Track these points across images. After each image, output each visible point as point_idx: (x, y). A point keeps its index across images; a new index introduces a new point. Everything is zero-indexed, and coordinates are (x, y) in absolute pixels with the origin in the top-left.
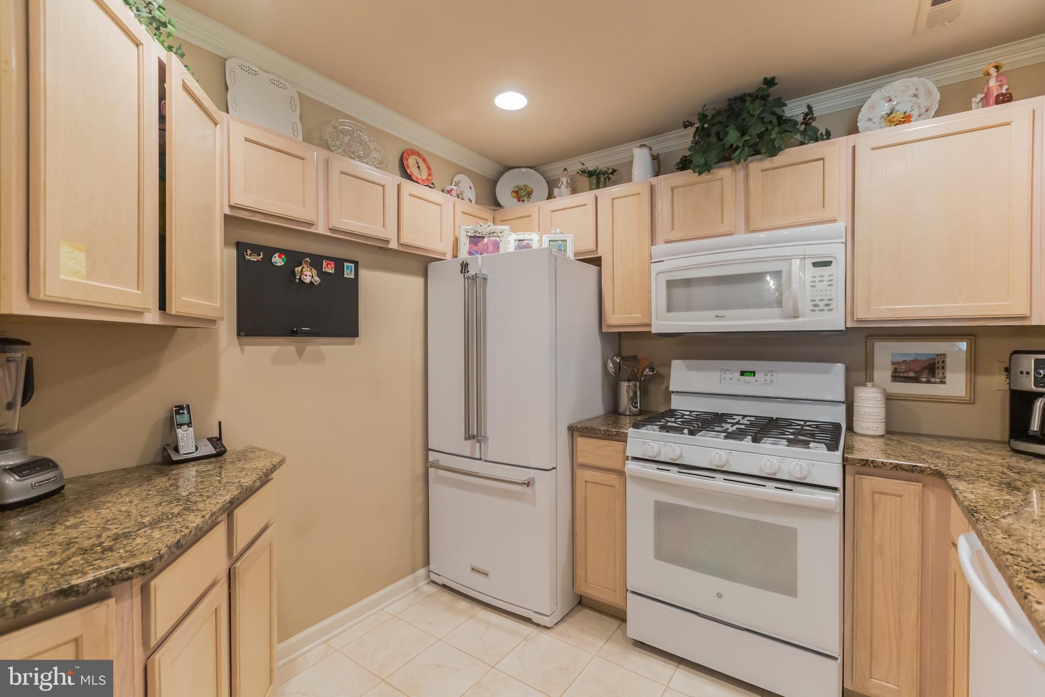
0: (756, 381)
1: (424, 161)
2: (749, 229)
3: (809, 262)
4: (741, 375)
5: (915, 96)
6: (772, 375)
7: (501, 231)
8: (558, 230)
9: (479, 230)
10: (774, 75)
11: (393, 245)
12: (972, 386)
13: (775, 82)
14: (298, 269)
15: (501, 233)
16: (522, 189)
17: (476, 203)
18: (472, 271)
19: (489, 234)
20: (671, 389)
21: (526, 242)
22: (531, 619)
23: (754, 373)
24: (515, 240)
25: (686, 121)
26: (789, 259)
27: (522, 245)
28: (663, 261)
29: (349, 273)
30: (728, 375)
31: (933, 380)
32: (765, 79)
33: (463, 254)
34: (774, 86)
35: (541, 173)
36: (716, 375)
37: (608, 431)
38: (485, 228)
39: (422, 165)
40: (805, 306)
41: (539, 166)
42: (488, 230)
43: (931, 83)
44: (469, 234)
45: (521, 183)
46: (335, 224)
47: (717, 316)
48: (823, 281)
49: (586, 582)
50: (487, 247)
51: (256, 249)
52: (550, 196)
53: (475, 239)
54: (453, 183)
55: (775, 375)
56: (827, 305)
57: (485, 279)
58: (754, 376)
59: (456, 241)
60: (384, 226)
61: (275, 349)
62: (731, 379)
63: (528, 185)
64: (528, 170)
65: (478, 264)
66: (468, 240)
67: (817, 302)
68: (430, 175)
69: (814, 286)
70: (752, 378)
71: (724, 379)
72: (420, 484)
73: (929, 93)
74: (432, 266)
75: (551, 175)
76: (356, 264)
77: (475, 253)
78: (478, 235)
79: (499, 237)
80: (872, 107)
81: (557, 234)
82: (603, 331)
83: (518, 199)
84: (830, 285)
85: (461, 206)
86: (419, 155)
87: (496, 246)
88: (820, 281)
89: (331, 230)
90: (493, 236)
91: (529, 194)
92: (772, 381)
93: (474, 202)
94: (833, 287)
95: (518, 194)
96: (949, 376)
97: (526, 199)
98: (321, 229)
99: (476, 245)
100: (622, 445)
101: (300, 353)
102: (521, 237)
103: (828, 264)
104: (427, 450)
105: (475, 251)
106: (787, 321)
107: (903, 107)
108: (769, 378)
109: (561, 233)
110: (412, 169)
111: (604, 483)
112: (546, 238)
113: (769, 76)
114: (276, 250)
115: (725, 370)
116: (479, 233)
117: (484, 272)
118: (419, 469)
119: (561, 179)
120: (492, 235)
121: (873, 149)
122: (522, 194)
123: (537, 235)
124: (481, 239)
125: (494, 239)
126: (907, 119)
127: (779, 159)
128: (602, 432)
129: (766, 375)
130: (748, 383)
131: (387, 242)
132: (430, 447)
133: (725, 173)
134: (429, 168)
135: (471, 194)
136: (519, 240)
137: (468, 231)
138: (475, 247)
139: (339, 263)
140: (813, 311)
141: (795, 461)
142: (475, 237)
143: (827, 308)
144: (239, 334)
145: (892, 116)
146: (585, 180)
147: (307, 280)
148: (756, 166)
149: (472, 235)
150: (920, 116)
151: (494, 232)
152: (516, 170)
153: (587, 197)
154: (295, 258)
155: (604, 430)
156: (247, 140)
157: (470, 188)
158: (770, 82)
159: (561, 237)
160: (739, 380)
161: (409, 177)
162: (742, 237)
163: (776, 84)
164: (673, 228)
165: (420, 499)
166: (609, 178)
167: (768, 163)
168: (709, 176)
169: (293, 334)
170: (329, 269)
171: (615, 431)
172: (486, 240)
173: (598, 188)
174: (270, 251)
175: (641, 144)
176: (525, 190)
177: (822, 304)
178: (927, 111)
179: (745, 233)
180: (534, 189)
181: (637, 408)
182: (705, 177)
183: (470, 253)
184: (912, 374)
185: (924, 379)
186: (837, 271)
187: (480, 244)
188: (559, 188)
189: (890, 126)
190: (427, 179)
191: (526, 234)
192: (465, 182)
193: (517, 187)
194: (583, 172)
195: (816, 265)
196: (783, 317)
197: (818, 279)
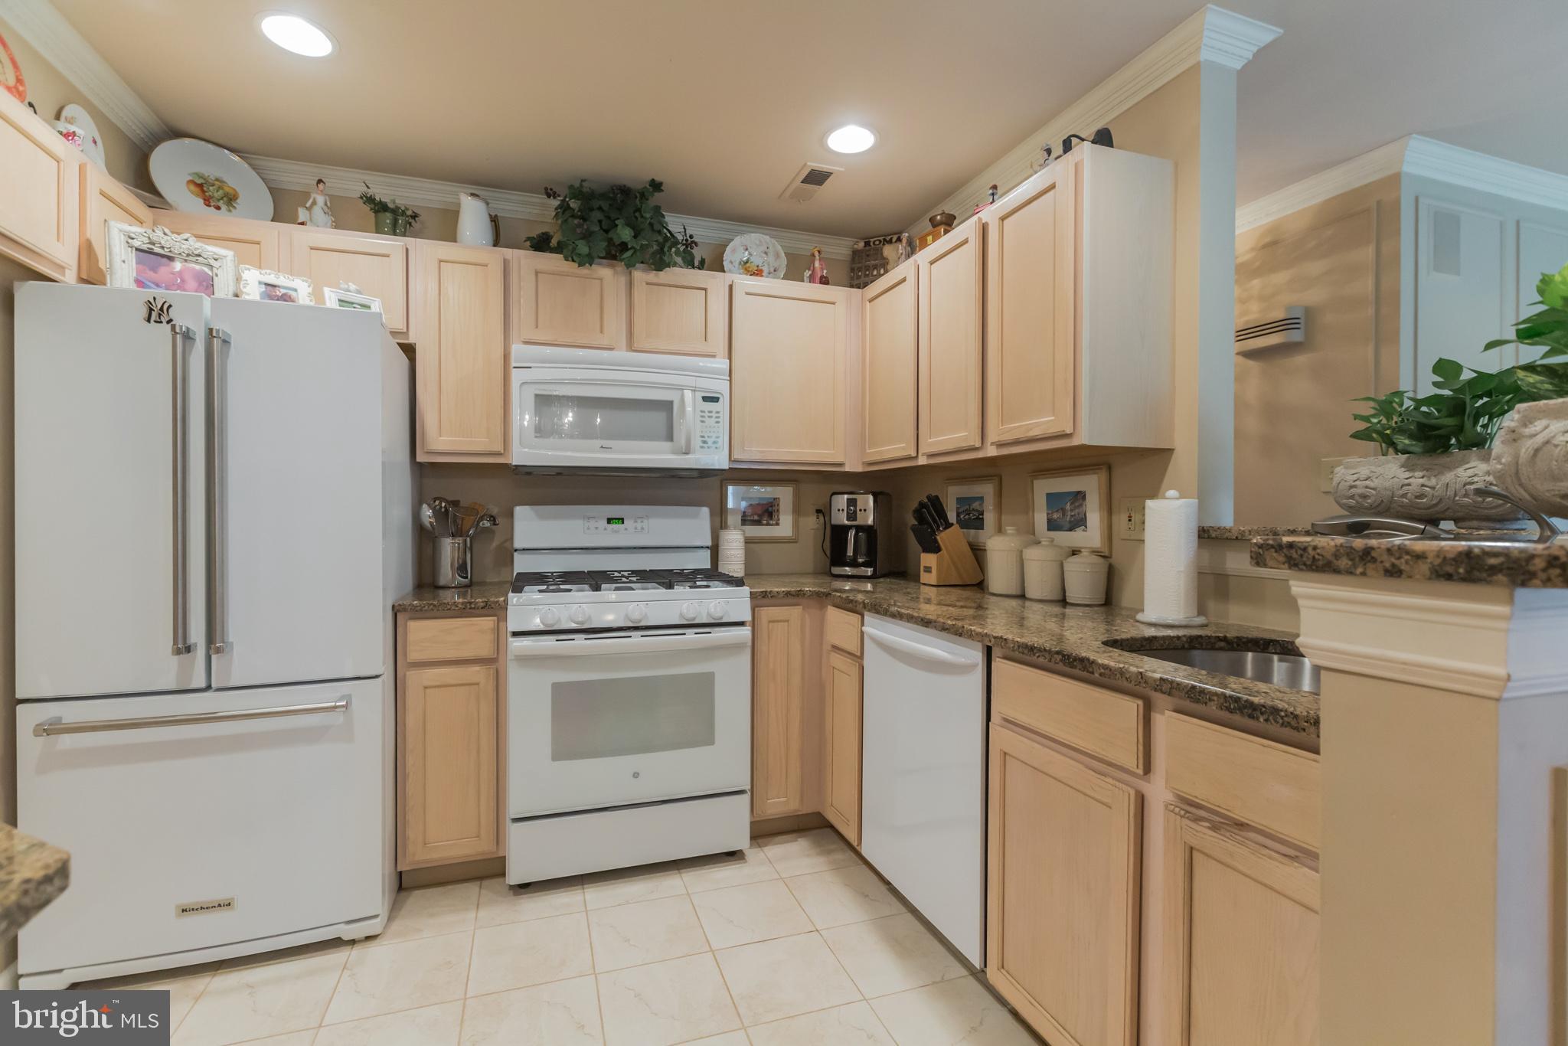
0: (626, 529)
1: (4, 44)
2: (630, 347)
3: (699, 395)
4: (608, 523)
5: (766, 253)
6: (642, 522)
7: (215, 256)
9: (163, 242)
10: (662, 180)
12: (796, 525)
13: (662, 188)
15: (216, 260)
16: (213, 185)
19: (188, 255)
20: (517, 544)
21: (283, 291)
22: (340, 938)
23: (622, 520)
24: (260, 283)
25: (549, 188)
26: (681, 389)
27: (276, 295)
28: (530, 368)
30: (592, 524)
31: (771, 522)
32: (653, 180)
34: (659, 192)
35: (251, 166)
36: (577, 524)
37: (470, 603)
38: (177, 240)
40: (696, 441)
41: (254, 154)
42: (185, 247)
43: (780, 247)
44: (136, 243)
45: (207, 171)
47: (602, 447)
48: (711, 417)
49: (425, 844)
50: (183, 281)
53: (152, 257)
54: (63, 119)
55: (645, 521)
56: (714, 443)
58: (623, 523)
62: (597, 528)
63: (224, 179)
64: (226, 153)
66: (132, 257)
67: (706, 439)
68: (19, 80)
69: (702, 422)
70: (621, 526)
71: (588, 529)
73: (777, 256)
74: (23, 291)
75: (274, 177)
77: (153, 285)
78: (157, 250)
79: (211, 267)
80: (734, 251)
81: (349, 291)
82: (418, 460)
83: (205, 200)
84: (718, 422)
85: (97, 175)
87: (207, 282)
88: (709, 417)
90: (197, 262)
91: (231, 199)
92: (642, 528)
93: (108, 174)
94: (721, 424)
95: (204, 192)
96: (782, 517)
97: (224, 207)
99: (154, 270)
100: (491, 620)
102: (271, 279)
103: (715, 400)
105: (153, 283)
106: (679, 457)
107: (757, 260)
108: (639, 525)
109: (359, 292)
111: (460, 682)
112: (326, 293)
113: (658, 179)
115: (589, 518)
116: (163, 247)
119: (313, 196)
120: (194, 259)
121: (747, 294)
122: (213, 194)
123: (306, 284)
124: (165, 260)
125: (198, 267)
126: (758, 273)
127: (665, 276)
128: (460, 606)
129: (636, 522)
130: (617, 532)
132: (20, 696)
133: (606, 274)
134: (14, 64)
136: (266, 284)
137: (133, 235)
138: (151, 274)
140: (702, 447)
141: (712, 602)
142: (150, 252)
143: (714, 446)
145: (748, 265)
148: (640, 275)
149: (145, 247)
150: (769, 273)
151: (200, 256)
152: (196, 143)
153: (389, 244)
155: (463, 603)
157: (95, 142)
158: (656, 186)
159: (359, 298)
160: (605, 529)
162: (622, 354)
163: (663, 191)
164: (537, 327)
166: (410, 224)
167: (652, 276)
171: (483, 602)
172: (178, 266)
173: (396, 233)
175: (474, 192)
176: (220, 188)
177: (710, 441)
178: (775, 271)
179: (627, 351)
180: (240, 192)
181: (467, 578)
182: (585, 271)
183: (140, 284)
184: (756, 518)
185: (765, 522)
186: (722, 406)
187: (164, 270)
188: (309, 209)
189: (746, 274)
190: (17, 89)
191: (282, 277)
193: (201, 175)
194: (370, 199)
195: (705, 399)
196: (674, 453)
197: (707, 414)
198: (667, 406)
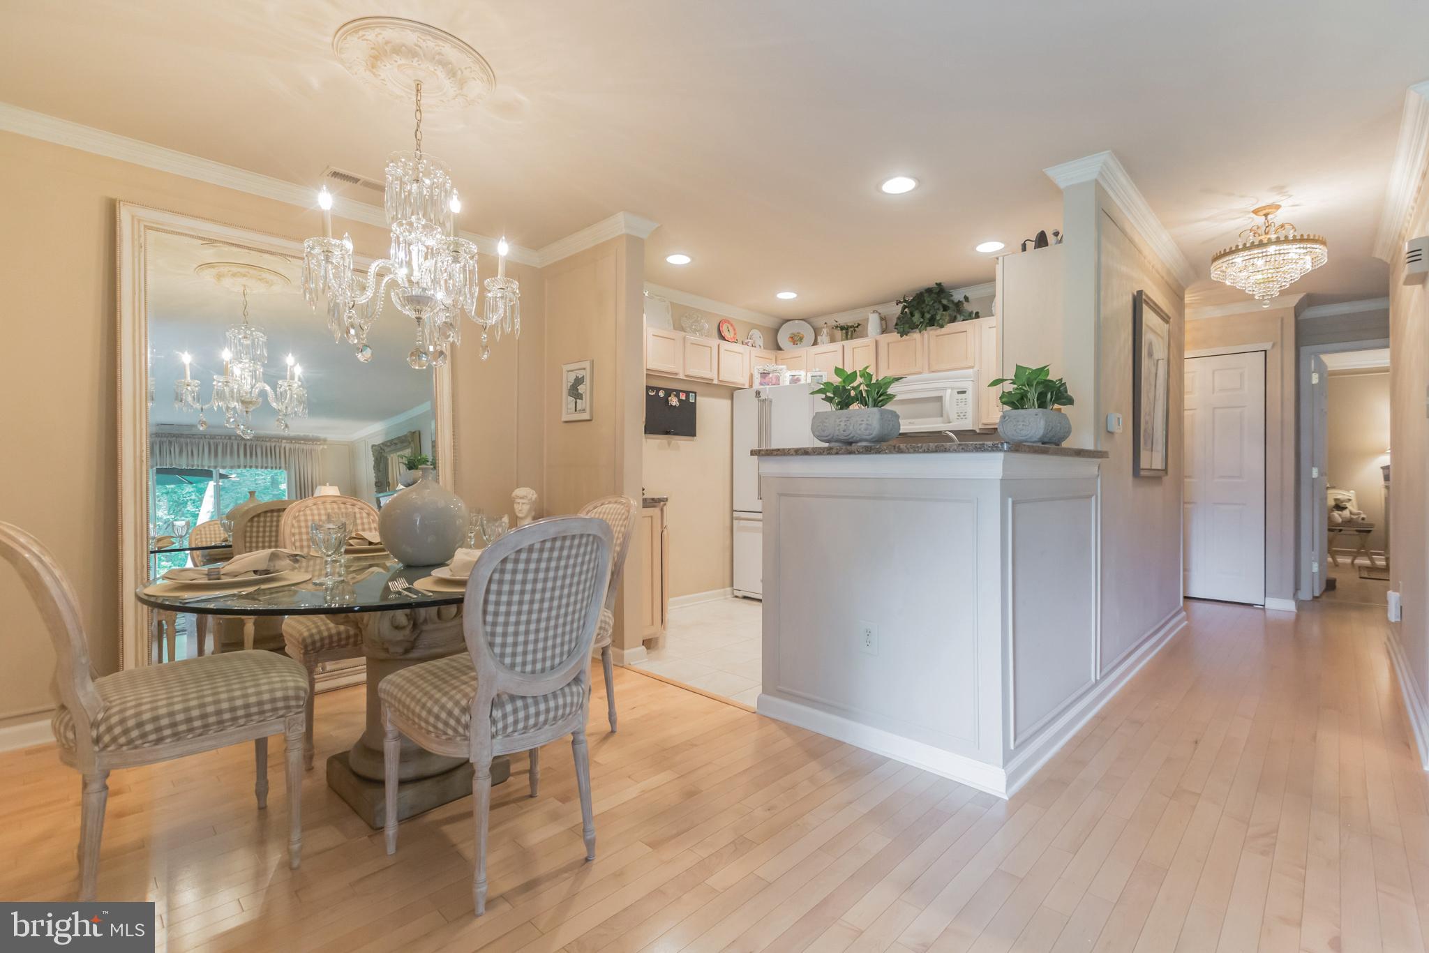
1: (732, 325)
2: (930, 371)
3: (955, 391)
7: (781, 369)
8: (817, 369)
9: (767, 369)
11: (715, 382)
14: (670, 398)
15: (781, 371)
16: (796, 336)
17: (764, 348)
18: (763, 397)
19: (773, 371)
21: (797, 377)
24: (790, 376)
25: (897, 300)
26: (945, 389)
27: (795, 380)
29: (692, 400)
33: (757, 386)
35: (809, 323)
38: (770, 367)
39: (730, 328)
40: (953, 416)
41: (808, 318)
42: (773, 368)
44: (760, 372)
45: (795, 331)
46: (688, 373)
48: (962, 402)
50: (772, 380)
51: (653, 388)
52: (815, 343)
53: (764, 375)
54: (749, 337)
56: (964, 416)
57: (771, 401)
59: (751, 376)
60: (711, 371)
61: (658, 441)
63: (800, 333)
64: (801, 321)
65: (767, 391)
66: (759, 375)
67: (960, 414)
68: (735, 334)
69: (958, 405)
72: (728, 533)
74: (736, 393)
75: (816, 326)
76: (695, 393)
77: (764, 384)
79: (779, 373)
81: (816, 372)
83: (793, 343)
84: (966, 404)
85: (755, 352)
86: (729, 322)
87: (778, 378)
89: (686, 376)
91: (801, 339)
93: (762, 347)
94: (967, 406)
95: (793, 340)
97: (798, 344)
98: (681, 376)
101: (669, 444)
102: (793, 374)
103: (964, 392)
104: (733, 511)
106: (945, 425)
110: (725, 333)
112: (809, 375)
113: (938, 282)
114: (660, 389)
116: (767, 371)
117: (770, 397)
118: (728, 523)
119: (823, 330)
120: (775, 372)
122: (796, 339)
123: (804, 372)
124: (768, 375)
125: (776, 374)
127: (944, 330)
131: (712, 380)
132: (734, 509)
134: (734, 330)
135: (760, 342)
136: (792, 376)
137: (760, 369)
138: (764, 380)
139: (687, 393)
140: (958, 419)
142: (764, 373)
144: (645, 433)
146: (838, 333)
147: (674, 404)
148: (933, 332)
149: (762, 372)
151: (776, 370)
152: (791, 322)
153: (837, 346)
154: (669, 392)
156: (654, 335)
157: (760, 337)
159: (819, 374)
161: (723, 338)
162: (927, 375)
164: (888, 368)
165: (728, 542)
166: (855, 330)
167: (939, 331)
168: (908, 337)
169: (667, 433)
170: (683, 397)
172: (771, 375)
173: (847, 339)
174: (658, 389)
175: (875, 309)
176: (798, 336)
177: (962, 415)
179: (928, 373)
180: (805, 336)
182: (905, 338)
183: (761, 384)
186: (969, 396)
187: (767, 378)
188: (822, 336)
190: (734, 337)
191: (796, 372)
192: (756, 334)
193: (792, 334)
194: (837, 327)
195: (959, 393)
196: (944, 423)
197: (960, 401)
198: (939, 399)
